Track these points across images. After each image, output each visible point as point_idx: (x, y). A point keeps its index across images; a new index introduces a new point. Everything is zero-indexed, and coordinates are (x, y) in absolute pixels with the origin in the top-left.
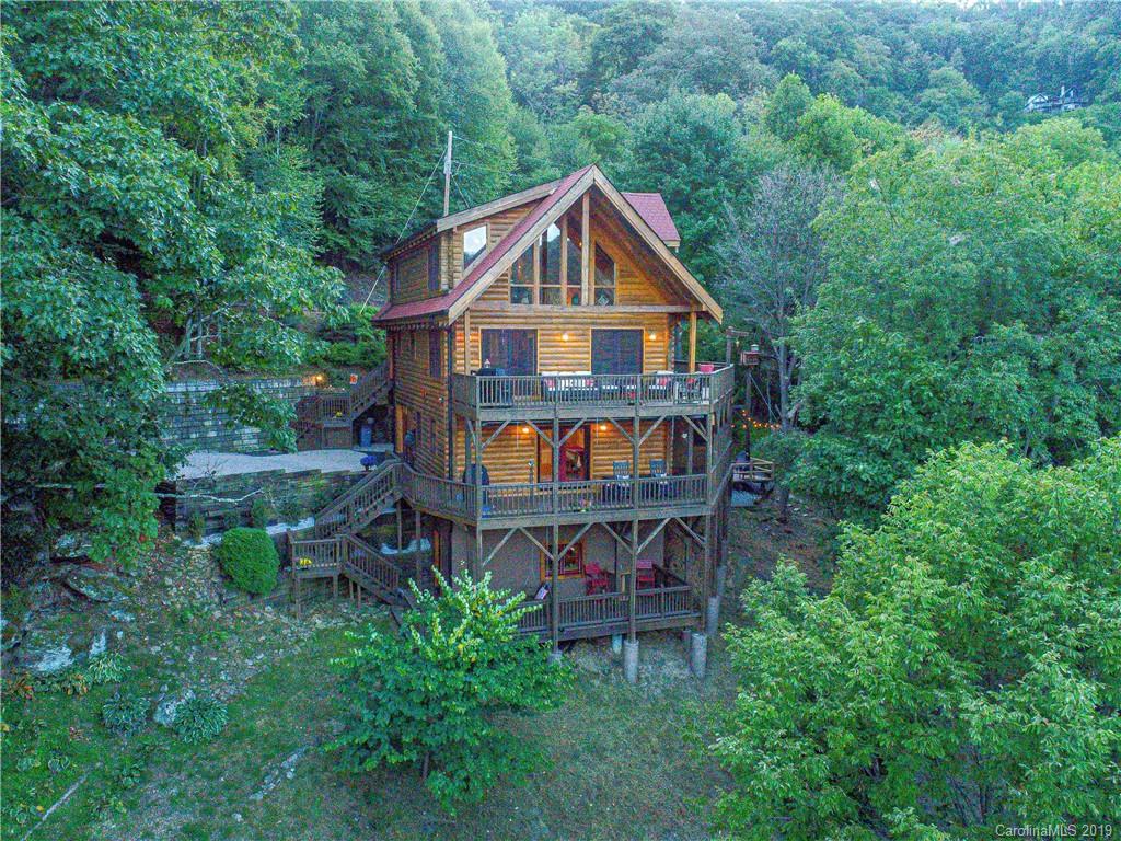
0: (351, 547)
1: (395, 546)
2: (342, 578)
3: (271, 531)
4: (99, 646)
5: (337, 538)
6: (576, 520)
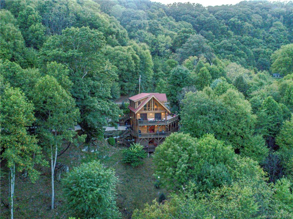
0: (124, 140)
1: (130, 140)
2: (123, 144)
3: (114, 138)
4: (96, 150)
5: (122, 139)
6: (151, 137)
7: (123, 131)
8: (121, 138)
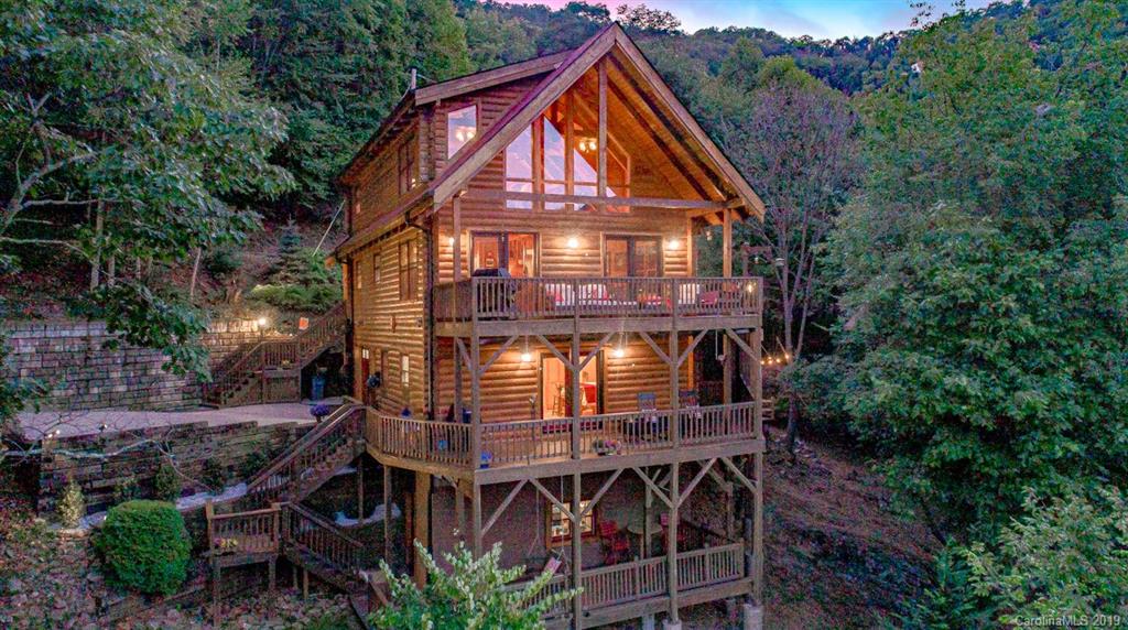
0: (294, 519)
1: (352, 515)
2: (282, 562)
5: (278, 507)
6: (603, 466)
7: (282, 432)
8: (256, 500)
